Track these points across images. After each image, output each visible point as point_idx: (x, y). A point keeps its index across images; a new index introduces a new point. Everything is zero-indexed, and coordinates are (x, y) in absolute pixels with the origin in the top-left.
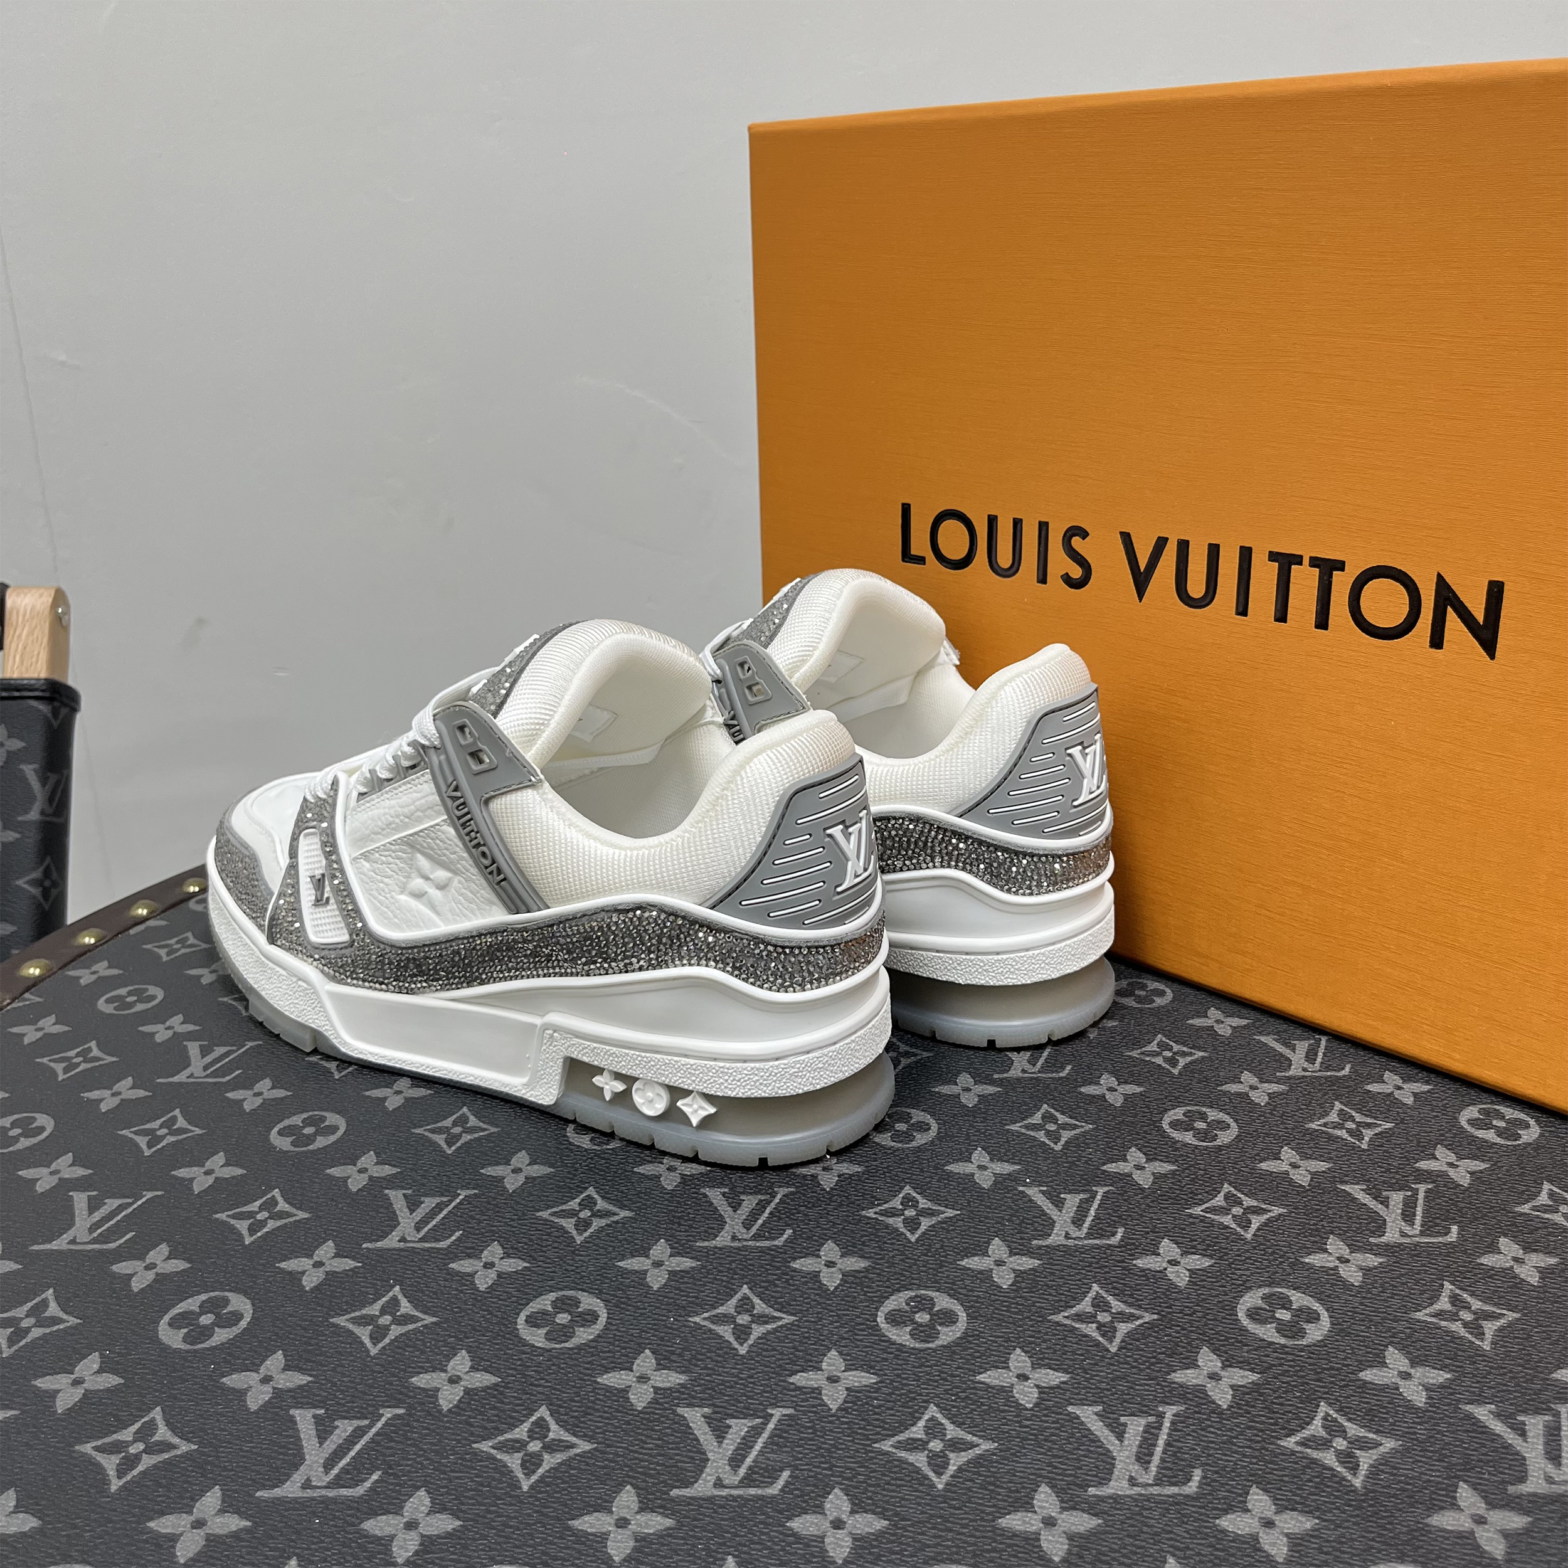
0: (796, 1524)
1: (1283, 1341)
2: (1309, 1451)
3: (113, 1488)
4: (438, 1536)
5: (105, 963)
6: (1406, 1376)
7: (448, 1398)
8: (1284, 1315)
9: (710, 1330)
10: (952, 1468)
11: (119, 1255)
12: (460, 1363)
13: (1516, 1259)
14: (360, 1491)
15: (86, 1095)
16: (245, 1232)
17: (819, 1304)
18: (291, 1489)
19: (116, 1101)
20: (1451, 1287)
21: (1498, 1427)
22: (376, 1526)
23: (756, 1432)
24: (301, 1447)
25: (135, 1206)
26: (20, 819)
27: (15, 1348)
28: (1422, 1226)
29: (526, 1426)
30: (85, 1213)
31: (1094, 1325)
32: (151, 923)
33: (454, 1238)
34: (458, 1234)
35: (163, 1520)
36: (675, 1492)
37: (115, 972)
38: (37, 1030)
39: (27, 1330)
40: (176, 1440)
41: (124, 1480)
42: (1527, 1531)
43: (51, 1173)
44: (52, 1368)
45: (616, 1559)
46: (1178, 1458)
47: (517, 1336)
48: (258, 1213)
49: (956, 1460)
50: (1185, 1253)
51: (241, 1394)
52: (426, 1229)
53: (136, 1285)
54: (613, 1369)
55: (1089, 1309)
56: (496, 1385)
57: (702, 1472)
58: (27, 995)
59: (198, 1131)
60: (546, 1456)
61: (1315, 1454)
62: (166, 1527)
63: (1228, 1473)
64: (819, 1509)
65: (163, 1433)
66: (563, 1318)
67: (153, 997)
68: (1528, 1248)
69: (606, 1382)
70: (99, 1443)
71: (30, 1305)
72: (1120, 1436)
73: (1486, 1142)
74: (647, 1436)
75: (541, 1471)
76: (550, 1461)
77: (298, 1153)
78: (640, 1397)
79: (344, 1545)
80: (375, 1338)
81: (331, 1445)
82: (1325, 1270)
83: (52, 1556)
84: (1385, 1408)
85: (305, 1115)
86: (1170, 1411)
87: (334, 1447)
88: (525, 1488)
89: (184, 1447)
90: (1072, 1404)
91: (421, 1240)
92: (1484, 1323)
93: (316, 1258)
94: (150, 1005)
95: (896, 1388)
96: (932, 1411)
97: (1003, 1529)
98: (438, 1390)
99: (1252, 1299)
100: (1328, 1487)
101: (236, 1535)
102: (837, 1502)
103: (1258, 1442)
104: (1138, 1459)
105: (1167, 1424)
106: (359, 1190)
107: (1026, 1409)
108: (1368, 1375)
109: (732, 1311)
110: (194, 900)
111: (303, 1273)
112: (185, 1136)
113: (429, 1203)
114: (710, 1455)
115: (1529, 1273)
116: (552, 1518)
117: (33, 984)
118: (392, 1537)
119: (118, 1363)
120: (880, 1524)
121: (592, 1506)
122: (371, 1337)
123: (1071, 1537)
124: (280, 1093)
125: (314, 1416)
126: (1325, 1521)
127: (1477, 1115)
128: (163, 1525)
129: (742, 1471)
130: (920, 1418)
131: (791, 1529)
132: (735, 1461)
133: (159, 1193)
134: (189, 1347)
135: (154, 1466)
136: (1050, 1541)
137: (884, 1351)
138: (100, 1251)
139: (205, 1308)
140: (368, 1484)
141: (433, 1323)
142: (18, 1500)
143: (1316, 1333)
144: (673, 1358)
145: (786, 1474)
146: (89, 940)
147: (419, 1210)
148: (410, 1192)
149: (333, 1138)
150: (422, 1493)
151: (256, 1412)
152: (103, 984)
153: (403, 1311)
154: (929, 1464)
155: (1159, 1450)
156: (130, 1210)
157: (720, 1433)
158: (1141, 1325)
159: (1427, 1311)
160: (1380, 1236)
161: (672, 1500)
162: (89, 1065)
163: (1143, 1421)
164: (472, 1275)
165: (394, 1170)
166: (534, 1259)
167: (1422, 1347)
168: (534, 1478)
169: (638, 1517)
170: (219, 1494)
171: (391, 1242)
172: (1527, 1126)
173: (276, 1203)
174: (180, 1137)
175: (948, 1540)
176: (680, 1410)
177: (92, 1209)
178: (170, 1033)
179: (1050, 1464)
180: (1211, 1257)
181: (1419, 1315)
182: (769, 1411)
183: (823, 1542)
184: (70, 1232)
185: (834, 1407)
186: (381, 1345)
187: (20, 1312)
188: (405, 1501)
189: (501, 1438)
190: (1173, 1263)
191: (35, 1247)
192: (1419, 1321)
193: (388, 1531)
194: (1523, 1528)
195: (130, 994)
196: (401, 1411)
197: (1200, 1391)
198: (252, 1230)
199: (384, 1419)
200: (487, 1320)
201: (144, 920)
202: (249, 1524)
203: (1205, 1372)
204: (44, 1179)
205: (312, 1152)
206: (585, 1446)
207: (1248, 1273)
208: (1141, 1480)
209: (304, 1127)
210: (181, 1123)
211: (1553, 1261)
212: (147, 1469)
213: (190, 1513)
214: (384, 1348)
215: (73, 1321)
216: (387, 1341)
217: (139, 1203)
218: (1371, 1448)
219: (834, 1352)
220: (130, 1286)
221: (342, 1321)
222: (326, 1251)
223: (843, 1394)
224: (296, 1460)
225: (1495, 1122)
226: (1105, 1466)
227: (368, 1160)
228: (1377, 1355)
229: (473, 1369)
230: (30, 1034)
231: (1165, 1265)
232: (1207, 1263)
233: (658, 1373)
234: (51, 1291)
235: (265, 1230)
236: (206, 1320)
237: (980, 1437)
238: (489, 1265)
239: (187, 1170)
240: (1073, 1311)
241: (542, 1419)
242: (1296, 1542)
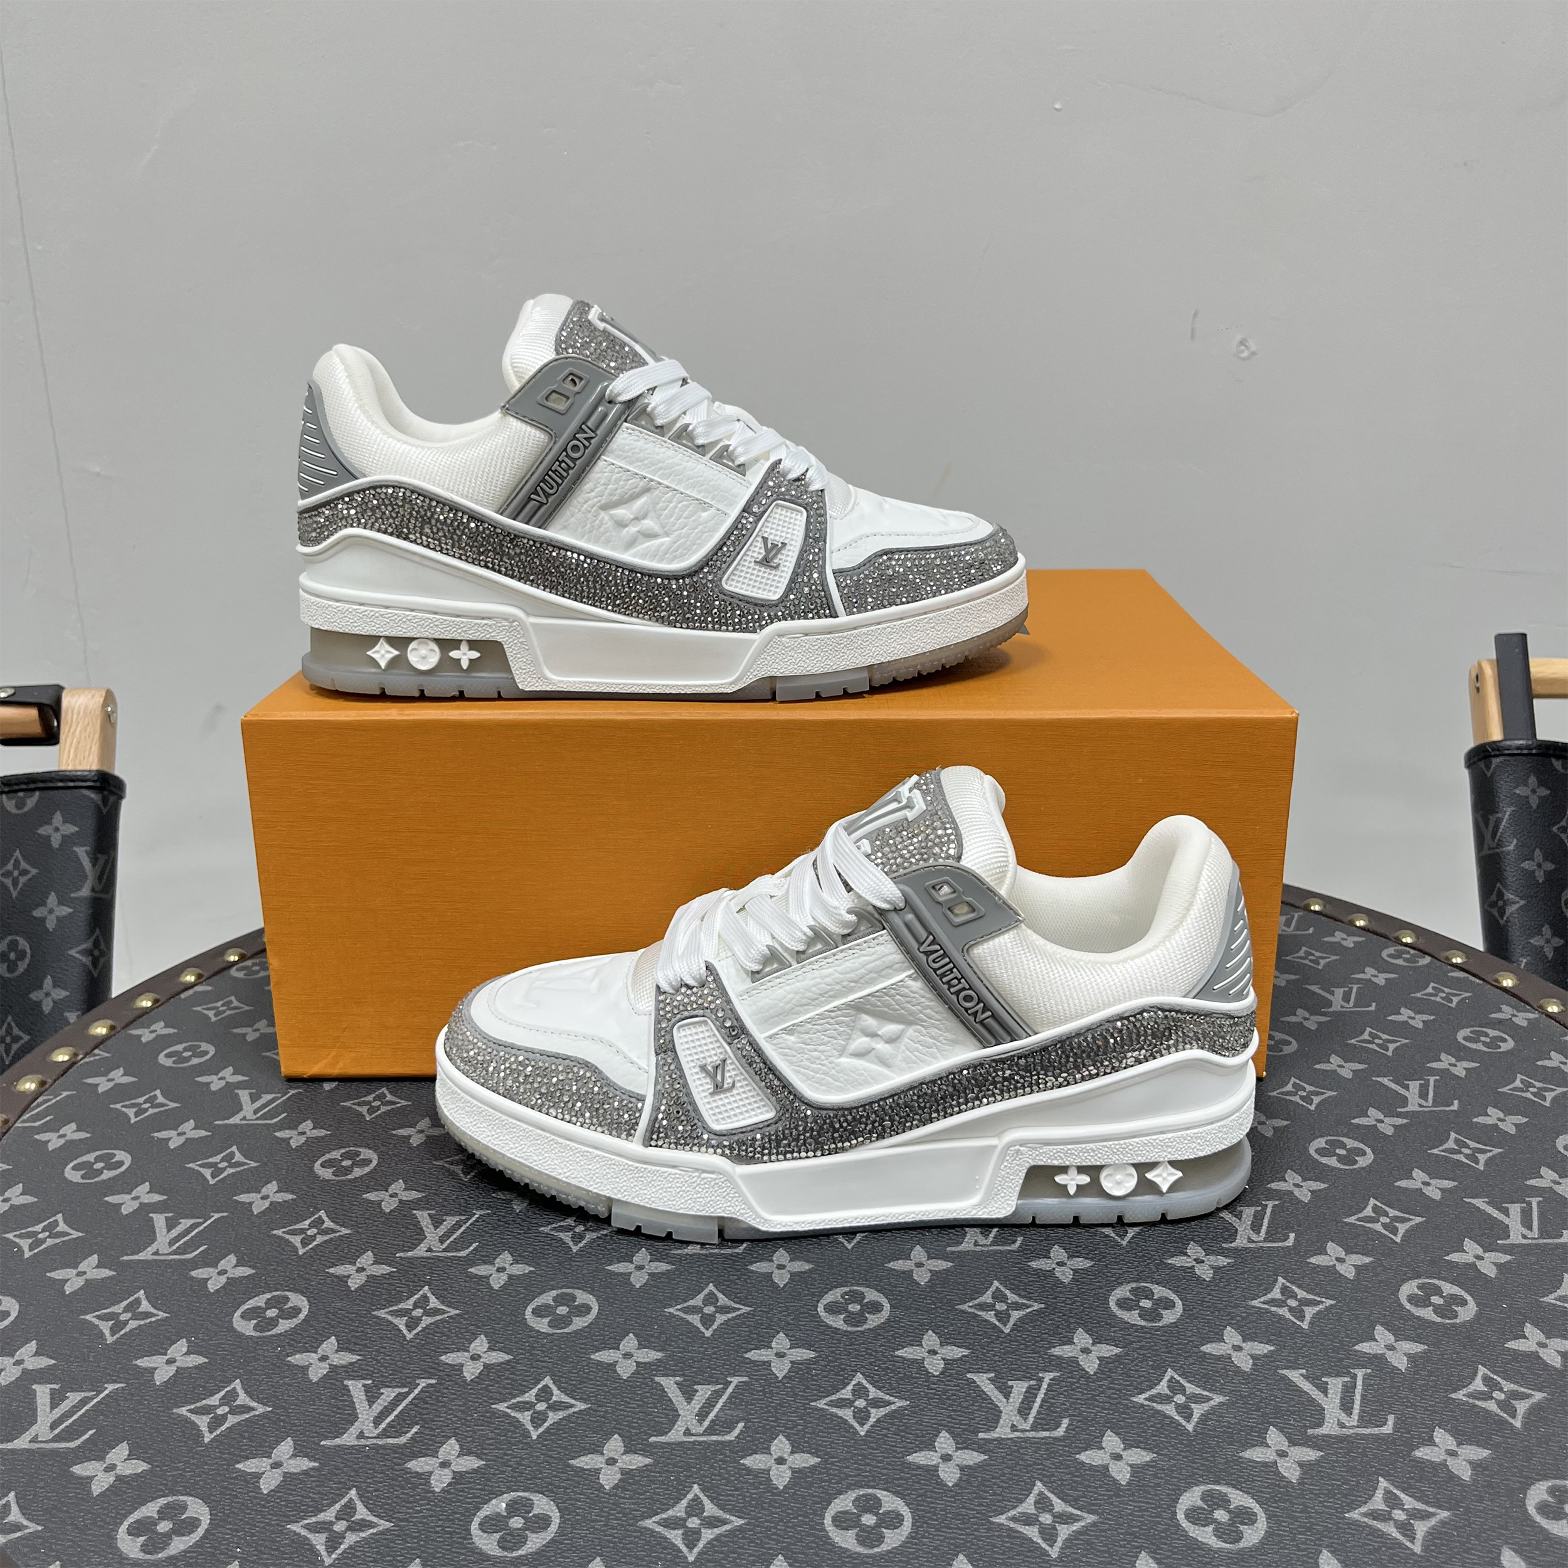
0: (748, 1461)
1: (1143, 1323)
2: (1155, 1405)
3: (207, 1440)
4: (466, 1472)
5: (162, 1024)
6: (1237, 1348)
7: (471, 1371)
8: (1146, 1304)
9: (682, 1318)
10: (872, 1420)
11: (195, 1264)
12: (480, 1345)
13: (1338, 1259)
14: (403, 1440)
15: (156, 1134)
16: (298, 1245)
17: (771, 1298)
18: (349, 1439)
19: (182, 1139)
20: (1284, 1281)
21: (1306, 1386)
22: (417, 1465)
23: (717, 1395)
24: (355, 1409)
25: (205, 1225)
26: (72, 895)
27: (117, 1336)
28: (1266, 1234)
29: (534, 1391)
30: (165, 1230)
31: (993, 1312)
32: (199, 988)
33: (472, 1248)
34: (474, 1245)
35: (248, 1463)
36: (653, 1439)
37: (171, 1031)
38: (109, 1080)
39: (126, 1323)
40: (254, 1404)
41: (215, 1434)
42: (1318, 1462)
43: (133, 1199)
44: (148, 1351)
45: (607, 1487)
46: (1051, 1411)
47: (526, 1324)
48: (308, 1229)
49: (875, 1414)
50: (1070, 1257)
51: (304, 1369)
52: (448, 1242)
53: (212, 1287)
54: (603, 1349)
55: (990, 1300)
56: (509, 1361)
57: (674, 1424)
58: (96, 1051)
59: (253, 1164)
60: (551, 1414)
61: (1159, 1407)
62: (252, 1468)
63: (1090, 1421)
64: (767, 1451)
65: (243, 1399)
66: (562, 1310)
67: (206, 1053)
68: (1349, 1251)
69: (598, 1358)
70: (192, 1407)
71: (125, 1303)
72: (1007, 1396)
73: (1328, 1166)
74: (630, 1399)
75: (546, 1425)
76: (553, 1417)
77: (338, 1182)
78: (626, 1370)
79: (393, 1479)
80: (410, 1327)
81: (378, 1407)
82: (1183, 1269)
83: (162, 1490)
84: (1218, 1372)
85: (343, 1151)
86: (1048, 1377)
87: (381, 1408)
88: (534, 1437)
89: (261, 1409)
90: (970, 1372)
91: (445, 1250)
92: (1305, 1308)
93: (358, 1265)
94: (203, 1059)
95: (830, 1361)
96: (859, 1377)
97: (910, 1463)
98: (462, 1365)
99: (1122, 1292)
100: (1167, 1430)
101: (306, 1473)
102: (781, 1445)
103: (1116, 1399)
104: (1020, 1412)
105: (1045, 1386)
106: (391, 1211)
107: (934, 1376)
108: (1208, 1348)
109: (700, 1304)
110: (235, 968)
111: (348, 1277)
112: (242, 1168)
113: (450, 1221)
114: (681, 1412)
115: (1347, 1271)
116: (556, 1459)
117: (101, 1042)
118: (431, 1473)
119: (202, 1347)
120: (814, 1461)
121: (587, 1450)
122: (407, 1326)
123: (962, 1468)
124: (322, 1133)
125: (364, 1386)
126: (1161, 1455)
127: (1324, 1145)
128: (249, 1466)
129: (706, 1423)
130: (848, 1384)
131: (743, 1465)
132: (702, 1415)
133: (225, 1214)
134: (258, 1334)
135: (238, 1423)
136: (946, 1472)
137: (822, 1333)
138: (179, 1260)
139: (270, 1304)
140: (409, 1435)
141: (456, 1315)
142: (130, 1451)
143: (1170, 1317)
144: (653, 1340)
145: (741, 1425)
146: (146, 1003)
147: (442, 1227)
148: (433, 1212)
149: (367, 1169)
150: (453, 1441)
151: (317, 1383)
152: (162, 1042)
153: (432, 1305)
154: (854, 1417)
155: (1036, 1405)
156: (201, 1228)
157: (689, 1395)
158: (1030, 1312)
159: (1262, 1299)
160: (1231, 1242)
161: (651, 1444)
162: (156, 1110)
163: (1026, 1385)
164: (488, 1277)
165: (420, 1195)
166: (538, 1264)
167: (1254, 1327)
168: (541, 1430)
169: (624, 1457)
170: (291, 1443)
171: (420, 1251)
172: (1364, 1154)
173: (323, 1222)
174: (238, 1169)
175: (866, 1472)
176: (657, 1379)
177: (170, 1228)
178: (223, 1083)
179: (950, 1416)
180: (1092, 1259)
181: (1255, 1303)
182: (729, 1379)
183: (769, 1474)
184: (153, 1245)
185: (780, 1376)
186: (415, 1332)
187: (118, 1308)
188: (440, 1447)
189: (514, 1401)
190: (1061, 1264)
191: (125, 1258)
192: (1254, 1307)
193: (427, 1468)
194: (1316, 1460)
195: (185, 1049)
196: (434, 1381)
197: (1074, 1361)
198: (304, 1243)
199: (419, 1388)
200: (500, 1312)
201: (191, 986)
202: (316, 1464)
203: (1079, 1348)
204: (127, 1204)
205: (350, 1180)
206: (581, 1406)
207: (1120, 1272)
208: (1020, 1427)
209: (342, 1160)
210: (238, 1157)
211: (1367, 1260)
212: (233, 1425)
213: (269, 1457)
214: (417, 1334)
215: (162, 1315)
216: (419, 1329)
217: (209, 1222)
218: (1203, 1402)
219: (781, 1334)
220: (207, 1287)
221: (382, 1313)
222: (367, 1259)
223: (788, 1366)
224: (352, 1417)
225: (1337, 1151)
226: (994, 1416)
227: (398, 1186)
228: (1216, 1333)
229: (490, 1349)
230: (103, 1085)
231: (1054, 1266)
232: (1088, 1264)
233: (640, 1351)
234: (142, 1292)
235: (315, 1243)
236: (271, 1313)
237: (896, 1397)
238: (501, 1270)
239: (246, 1195)
240: (977, 1302)
241: (546, 1386)
242: (1137, 1470)
